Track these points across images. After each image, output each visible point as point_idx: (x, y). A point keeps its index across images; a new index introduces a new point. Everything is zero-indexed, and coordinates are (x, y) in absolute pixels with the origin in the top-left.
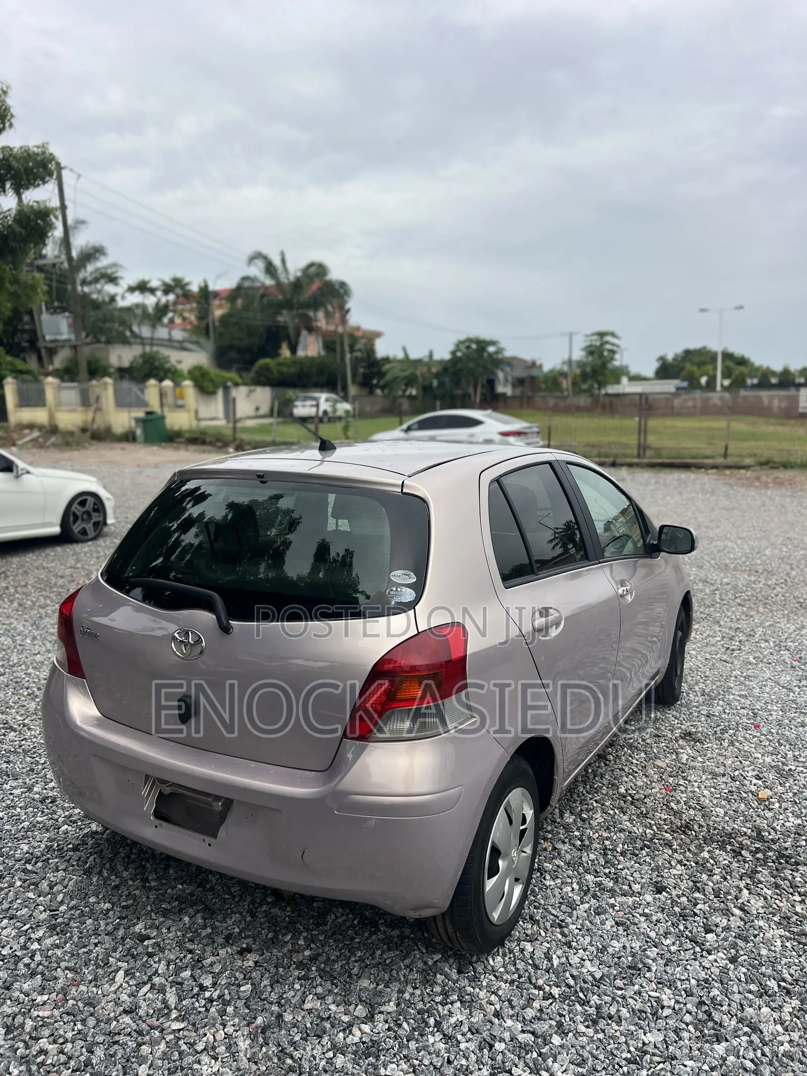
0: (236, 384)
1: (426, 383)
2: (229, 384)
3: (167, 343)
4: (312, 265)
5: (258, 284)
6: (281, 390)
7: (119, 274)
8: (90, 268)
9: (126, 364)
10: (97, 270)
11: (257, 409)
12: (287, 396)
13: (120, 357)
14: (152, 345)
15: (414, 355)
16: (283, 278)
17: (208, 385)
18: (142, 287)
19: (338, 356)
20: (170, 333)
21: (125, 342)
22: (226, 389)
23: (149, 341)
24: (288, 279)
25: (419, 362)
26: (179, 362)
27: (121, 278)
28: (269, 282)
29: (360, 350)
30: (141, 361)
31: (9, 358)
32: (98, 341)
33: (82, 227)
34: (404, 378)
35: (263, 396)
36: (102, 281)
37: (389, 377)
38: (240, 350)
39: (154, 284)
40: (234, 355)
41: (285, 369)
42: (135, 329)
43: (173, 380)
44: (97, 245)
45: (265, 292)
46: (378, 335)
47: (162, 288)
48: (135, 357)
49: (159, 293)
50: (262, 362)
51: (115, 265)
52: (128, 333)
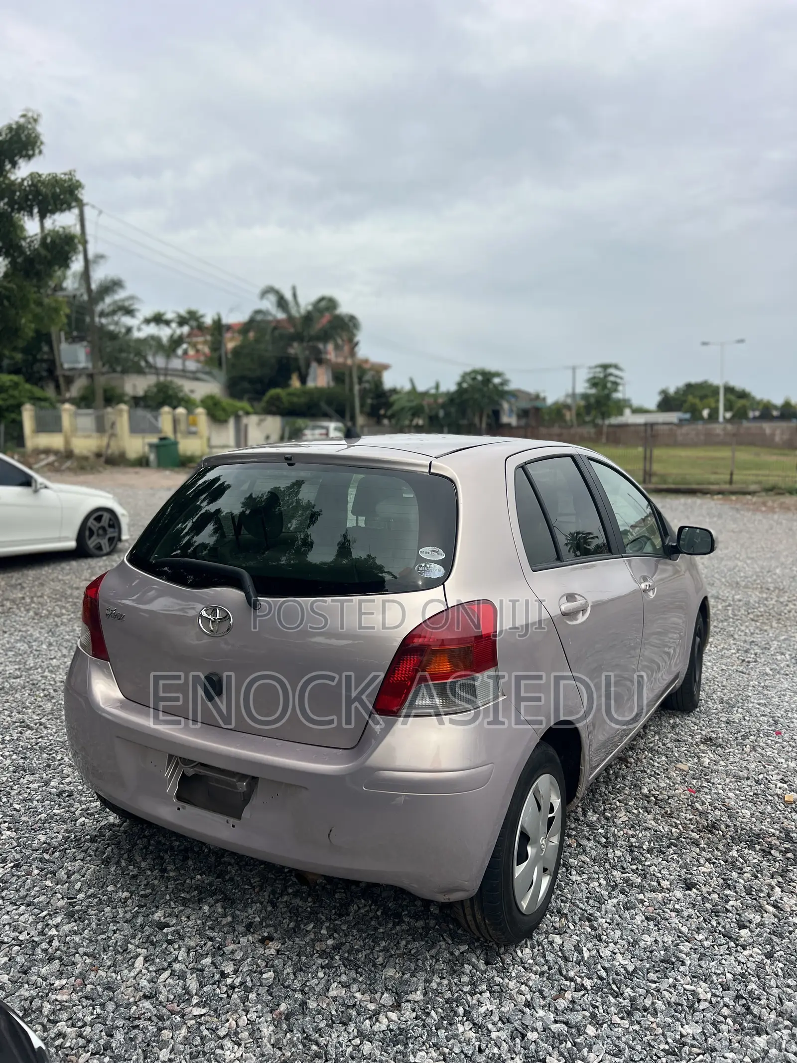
0: (247, 413)
1: (433, 413)
2: (241, 413)
3: (181, 373)
4: (322, 299)
5: (270, 318)
6: (291, 419)
7: (135, 307)
8: (108, 300)
9: (140, 393)
10: (115, 302)
11: (268, 438)
12: (297, 426)
13: (134, 386)
14: (166, 375)
15: (421, 388)
16: (294, 312)
17: (220, 414)
18: (158, 319)
19: (347, 387)
20: (184, 364)
21: (140, 371)
22: (238, 418)
23: (162, 372)
24: (298, 311)
25: (425, 394)
26: (192, 391)
27: (138, 310)
28: (281, 315)
29: (368, 382)
30: (155, 390)
31: (28, 386)
32: (114, 371)
33: (102, 261)
34: (411, 408)
35: (274, 424)
36: (120, 313)
37: (396, 407)
38: (251, 381)
39: (169, 316)
40: (246, 385)
41: (295, 400)
42: (150, 359)
43: (186, 408)
44: (116, 278)
45: (277, 325)
46: (386, 367)
47: (177, 320)
48: (149, 387)
49: (174, 325)
50: (273, 392)
51: (132, 298)
52: (143, 364)
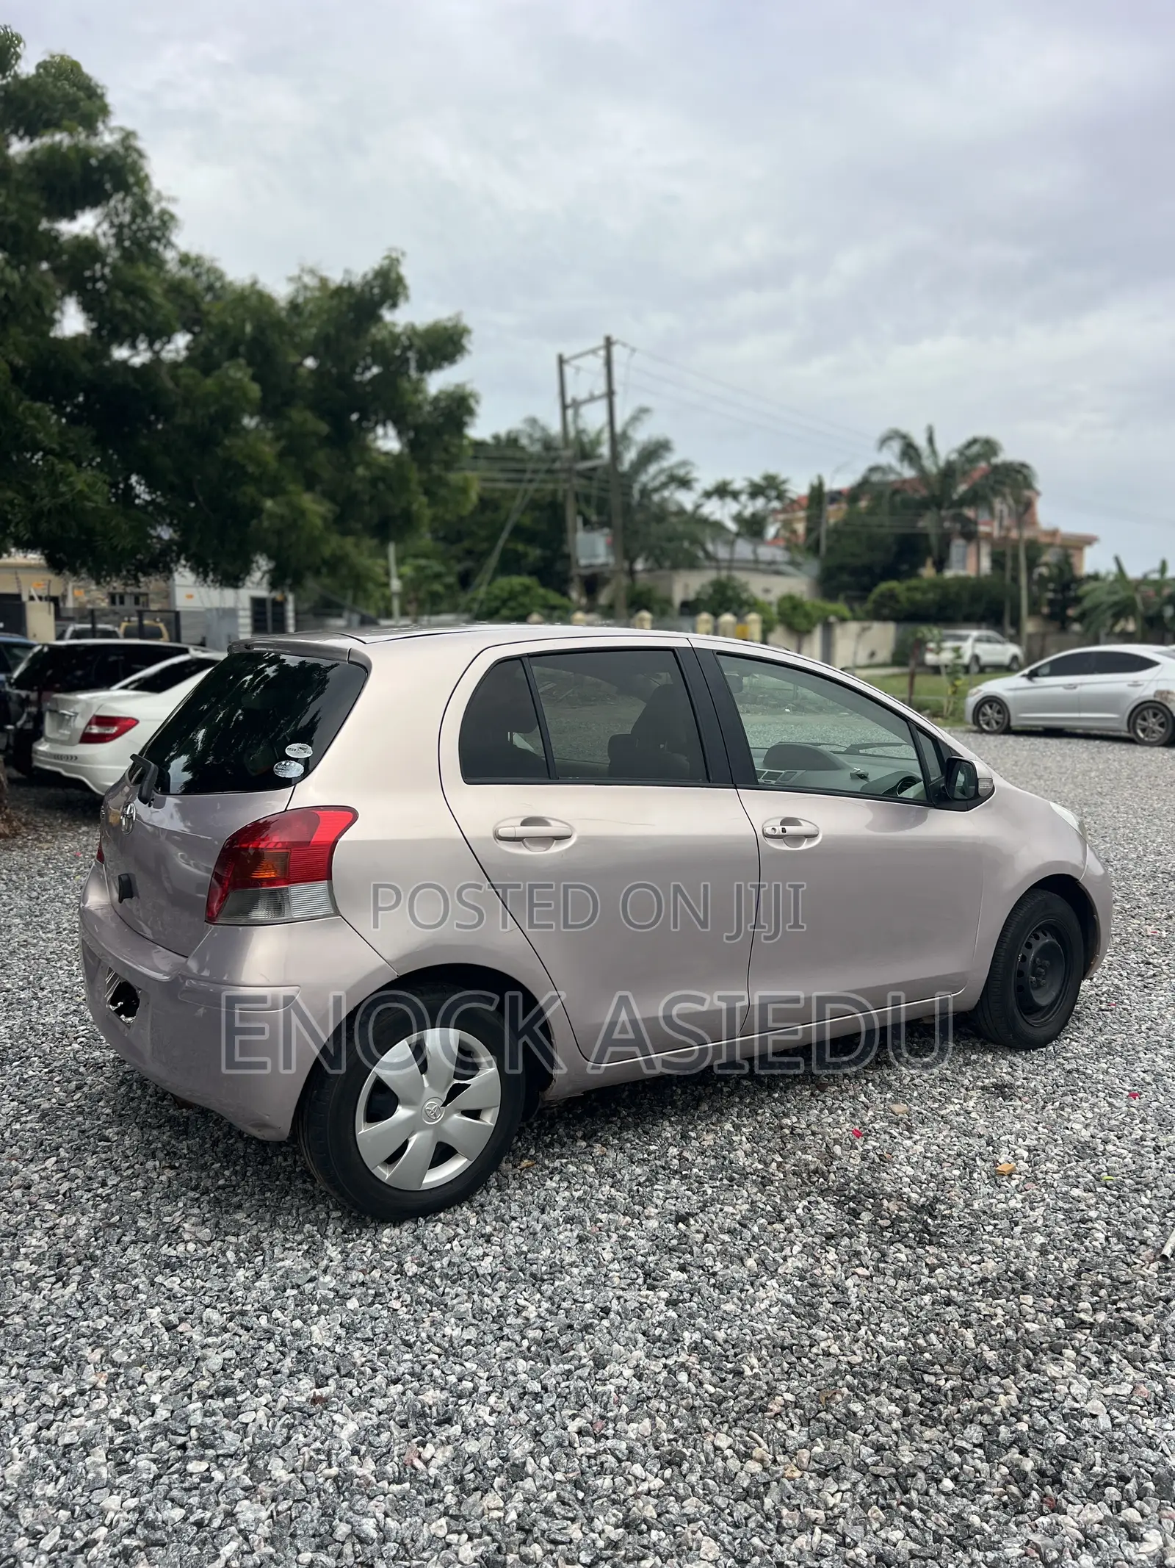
0: (843, 620)
1: (1151, 612)
2: (832, 619)
3: (751, 566)
4: (974, 441)
5: (892, 477)
6: (910, 627)
7: (695, 475)
8: (653, 469)
9: (692, 596)
10: (662, 471)
11: (872, 654)
12: (919, 635)
13: (686, 586)
14: (730, 568)
15: (1133, 572)
16: (928, 463)
17: (801, 622)
18: (722, 491)
19: (1008, 575)
20: (755, 552)
21: (692, 564)
22: (828, 627)
23: (725, 564)
24: (936, 463)
25: (1144, 581)
26: (767, 591)
27: (696, 480)
28: (908, 473)
29: (1046, 564)
30: (710, 590)
31: (542, 591)
32: (661, 567)
33: (645, 417)
34: (1115, 604)
35: (883, 636)
36: (673, 486)
37: (1087, 604)
38: (854, 572)
39: (738, 484)
40: (845, 578)
41: (918, 596)
42: (710, 547)
43: (735, 614)
44: (661, 438)
45: (898, 489)
46: (1089, 541)
47: (749, 490)
48: (703, 586)
49: (744, 498)
50: (884, 586)
51: (684, 464)
52: (701, 554)
